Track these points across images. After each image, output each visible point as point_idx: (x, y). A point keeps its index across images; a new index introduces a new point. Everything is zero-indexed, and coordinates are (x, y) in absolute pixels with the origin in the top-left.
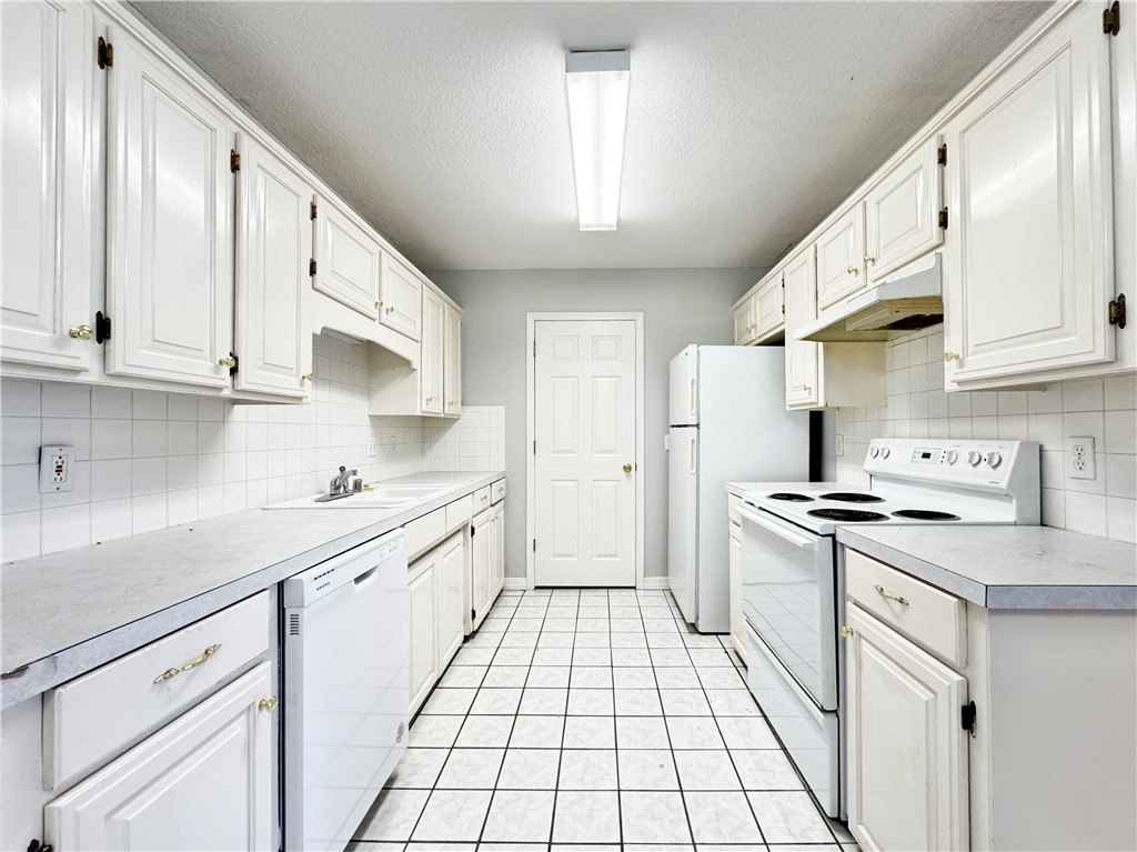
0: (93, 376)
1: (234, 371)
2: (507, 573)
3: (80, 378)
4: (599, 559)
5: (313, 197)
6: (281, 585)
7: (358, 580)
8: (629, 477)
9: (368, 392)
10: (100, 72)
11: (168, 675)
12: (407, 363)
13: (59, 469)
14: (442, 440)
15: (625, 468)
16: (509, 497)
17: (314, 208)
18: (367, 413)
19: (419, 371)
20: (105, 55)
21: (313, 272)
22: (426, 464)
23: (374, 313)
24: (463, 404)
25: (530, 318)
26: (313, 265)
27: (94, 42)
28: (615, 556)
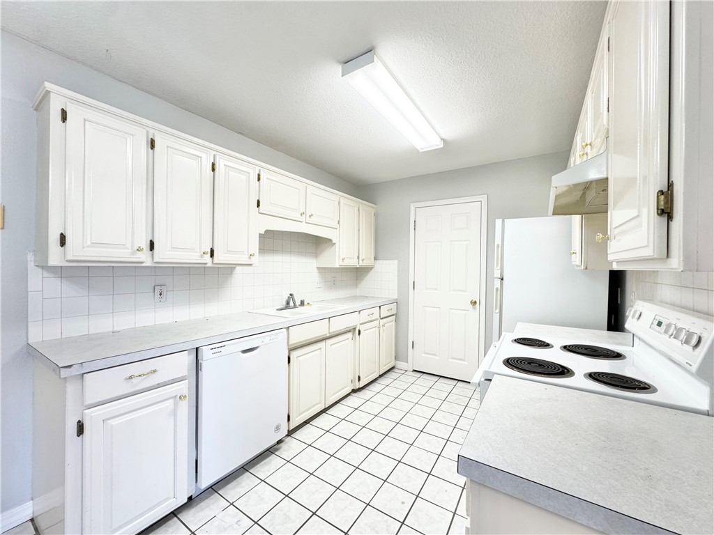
0: (148, 263)
1: (212, 255)
2: (396, 358)
3: (143, 265)
4: (453, 360)
5: (260, 170)
6: (197, 349)
7: (245, 351)
8: (475, 308)
9: (316, 255)
10: (151, 151)
11: (131, 378)
12: (330, 240)
13: (161, 294)
14: (366, 279)
15: (471, 302)
16: (398, 314)
17: (259, 175)
18: (315, 266)
19: (337, 245)
20: (152, 144)
21: (258, 206)
22: (357, 292)
23: (303, 218)
24: (375, 259)
25: (412, 206)
26: (258, 202)
27: (147, 141)
28: (464, 360)
